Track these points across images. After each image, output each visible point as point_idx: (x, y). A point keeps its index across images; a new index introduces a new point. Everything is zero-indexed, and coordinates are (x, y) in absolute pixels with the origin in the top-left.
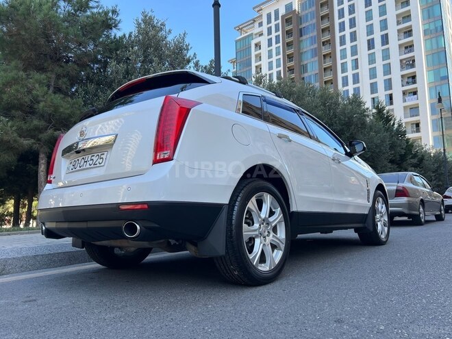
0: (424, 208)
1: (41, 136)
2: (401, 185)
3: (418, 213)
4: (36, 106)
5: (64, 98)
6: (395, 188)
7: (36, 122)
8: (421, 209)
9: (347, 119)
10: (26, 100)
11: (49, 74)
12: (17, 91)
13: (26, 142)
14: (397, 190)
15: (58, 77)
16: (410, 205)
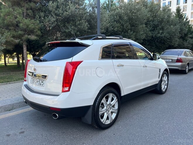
0: (188, 66)
1: (22, 38)
2: (180, 57)
3: (185, 69)
4: (19, 25)
5: (30, 20)
6: (176, 58)
7: (20, 32)
8: (187, 67)
9: (161, 19)
10: (15, 22)
11: (23, 9)
12: (10, 18)
13: (17, 41)
14: (177, 59)
15: (27, 9)
16: (182, 66)
